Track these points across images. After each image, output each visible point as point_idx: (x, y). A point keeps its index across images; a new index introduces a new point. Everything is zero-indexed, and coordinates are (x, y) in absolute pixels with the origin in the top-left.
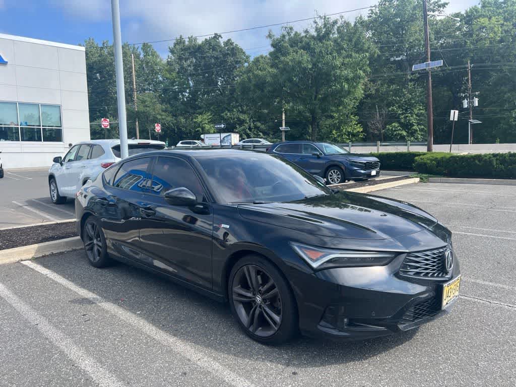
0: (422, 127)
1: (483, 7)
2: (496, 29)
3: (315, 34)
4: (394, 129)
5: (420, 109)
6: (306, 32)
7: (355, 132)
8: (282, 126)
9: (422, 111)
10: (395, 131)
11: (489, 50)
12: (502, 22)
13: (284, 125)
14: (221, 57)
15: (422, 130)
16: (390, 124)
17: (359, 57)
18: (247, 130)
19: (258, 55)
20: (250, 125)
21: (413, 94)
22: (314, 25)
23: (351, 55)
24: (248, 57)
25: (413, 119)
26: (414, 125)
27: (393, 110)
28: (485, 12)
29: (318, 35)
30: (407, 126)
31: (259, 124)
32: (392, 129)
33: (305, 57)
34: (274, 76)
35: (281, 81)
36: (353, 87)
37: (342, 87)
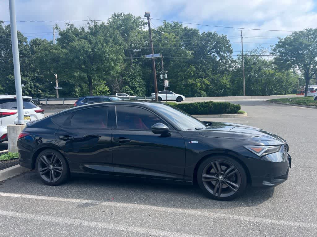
0: (141, 89)
1: (165, 27)
2: (172, 39)
3: (89, 31)
4: (126, 89)
5: (139, 79)
6: (83, 29)
7: (104, 90)
8: (56, 86)
9: (141, 80)
10: (127, 90)
11: (170, 50)
12: (175, 36)
13: (57, 85)
14: (4, 37)
15: (141, 90)
16: (124, 87)
17: (118, 47)
18: (29, 88)
19: (34, 38)
20: (31, 85)
21: (135, 70)
22: (88, 25)
23: (113, 46)
24: (25, 39)
25: (136, 84)
26: (137, 88)
27: (125, 78)
28: (166, 30)
29: (91, 32)
30: (133, 88)
31: (38, 84)
32: (125, 90)
33: (87, 45)
34: (66, 54)
35: (71, 58)
36: (116, 65)
37: (110, 65)
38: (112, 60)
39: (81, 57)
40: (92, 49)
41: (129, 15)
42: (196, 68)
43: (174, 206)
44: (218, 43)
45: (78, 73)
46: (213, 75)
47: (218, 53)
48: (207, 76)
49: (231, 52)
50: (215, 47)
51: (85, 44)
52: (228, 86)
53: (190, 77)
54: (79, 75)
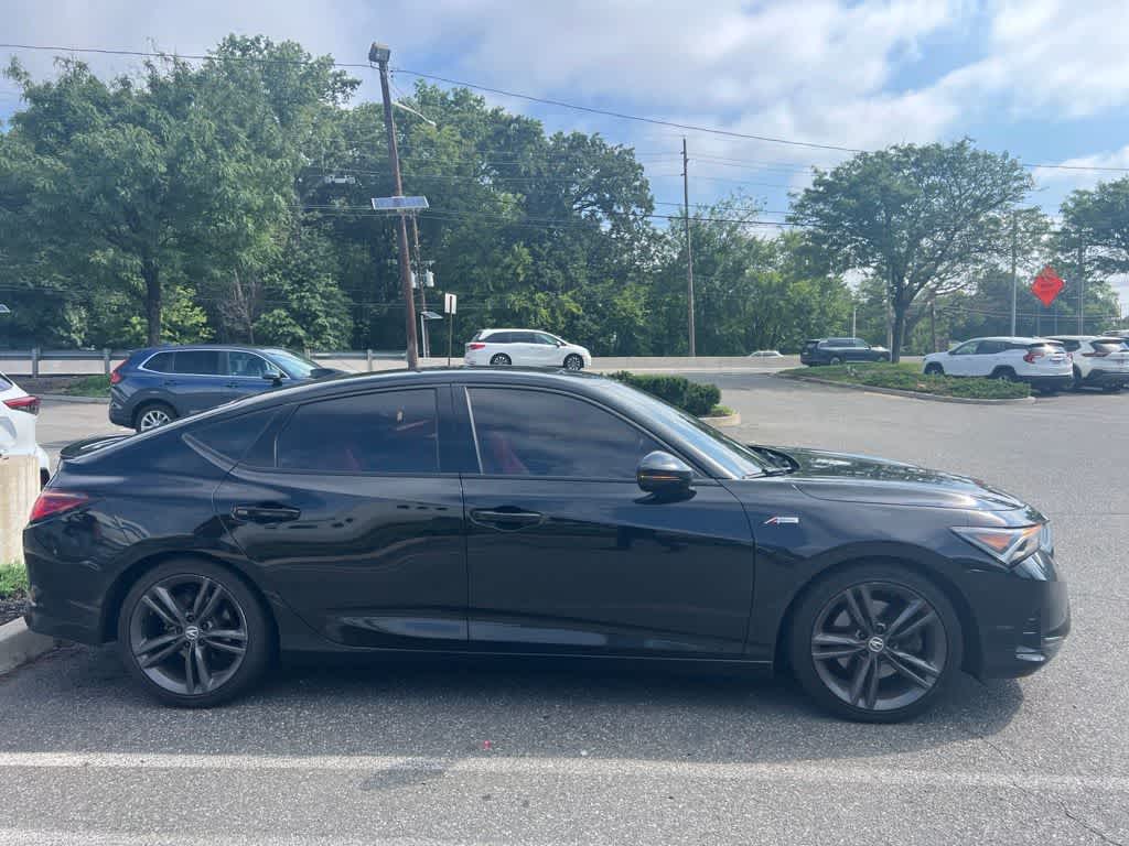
1: (423, 103)
2: (451, 150)
4: (278, 322)
5: (327, 285)
6: (125, 83)
7: (188, 323)
9: (332, 288)
10: (281, 326)
12: (458, 137)
15: (335, 327)
16: (269, 310)
17: (272, 165)
21: (313, 251)
25: (316, 304)
26: (318, 317)
27: (272, 282)
28: (428, 112)
30: (304, 317)
32: (274, 323)
33: (149, 146)
34: (60, 178)
35: (81, 192)
36: (260, 228)
37: (241, 227)
38: (248, 210)
39: (123, 193)
40: (172, 167)
41: (285, 46)
42: (533, 253)
43: (729, 755)
44: (607, 173)
45: (111, 252)
46: (593, 280)
47: (606, 206)
48: (571, 284)
49: (648, 206)
50: (596, 187)
51: (140, 142)
52: (641, 323)
53: (513, 285)
54: (113, 261)
